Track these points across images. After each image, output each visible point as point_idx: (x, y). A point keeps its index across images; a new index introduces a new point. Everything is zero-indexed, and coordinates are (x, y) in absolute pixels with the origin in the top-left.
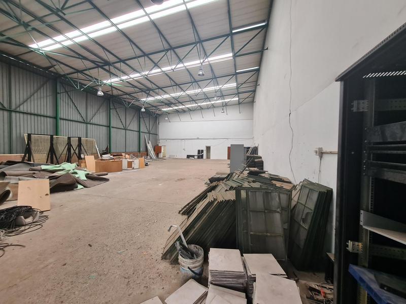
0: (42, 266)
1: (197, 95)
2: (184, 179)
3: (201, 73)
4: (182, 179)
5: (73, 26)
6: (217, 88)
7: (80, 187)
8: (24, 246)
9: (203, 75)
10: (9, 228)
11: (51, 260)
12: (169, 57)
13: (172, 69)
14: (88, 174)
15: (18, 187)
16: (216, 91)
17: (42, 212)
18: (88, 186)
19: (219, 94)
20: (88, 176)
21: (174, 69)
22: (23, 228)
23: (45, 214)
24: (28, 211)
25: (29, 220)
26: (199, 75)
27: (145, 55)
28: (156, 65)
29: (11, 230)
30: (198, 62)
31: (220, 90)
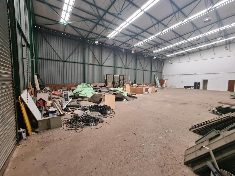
0: (116, 137)
1: (198, 40)
2: (187, 104)
3: (207, 19)
4: (184, 104)
5: (123, 20)
6: (222, 28)
7: (125, 100)
8: (109, 124)
9: (209, 20)
10: (104, 114)
11: (119, 135)
12: (177, 17)
13: (179, 25)
14: (128, 94)
15: (105, 97)
16: (220, 32)
17: (113, 109)
18: (128, 100)
19: (223, 34)
20: (128, 95)
21: (181, 24)
22: (107, 115)
23: (114, 110)
24: (108, 108)
25: (109, 112)
26: (205, 22)
27: (159, 22)
28: (166, 26)
29: (104, 115)
30: (205, 10)
31: (224, 31)
